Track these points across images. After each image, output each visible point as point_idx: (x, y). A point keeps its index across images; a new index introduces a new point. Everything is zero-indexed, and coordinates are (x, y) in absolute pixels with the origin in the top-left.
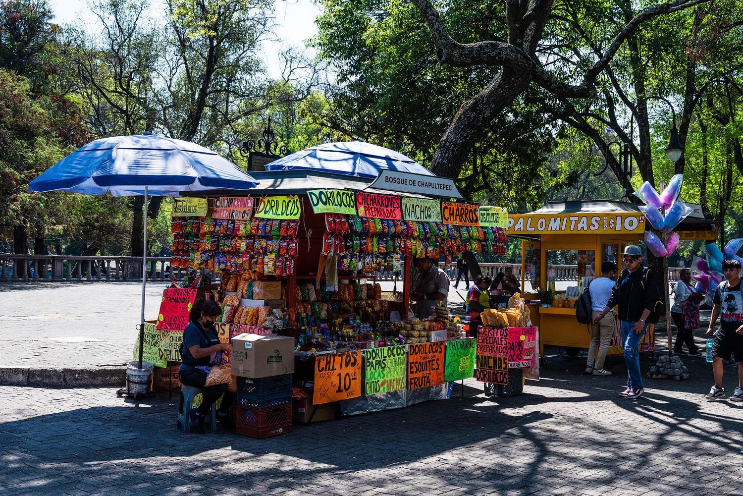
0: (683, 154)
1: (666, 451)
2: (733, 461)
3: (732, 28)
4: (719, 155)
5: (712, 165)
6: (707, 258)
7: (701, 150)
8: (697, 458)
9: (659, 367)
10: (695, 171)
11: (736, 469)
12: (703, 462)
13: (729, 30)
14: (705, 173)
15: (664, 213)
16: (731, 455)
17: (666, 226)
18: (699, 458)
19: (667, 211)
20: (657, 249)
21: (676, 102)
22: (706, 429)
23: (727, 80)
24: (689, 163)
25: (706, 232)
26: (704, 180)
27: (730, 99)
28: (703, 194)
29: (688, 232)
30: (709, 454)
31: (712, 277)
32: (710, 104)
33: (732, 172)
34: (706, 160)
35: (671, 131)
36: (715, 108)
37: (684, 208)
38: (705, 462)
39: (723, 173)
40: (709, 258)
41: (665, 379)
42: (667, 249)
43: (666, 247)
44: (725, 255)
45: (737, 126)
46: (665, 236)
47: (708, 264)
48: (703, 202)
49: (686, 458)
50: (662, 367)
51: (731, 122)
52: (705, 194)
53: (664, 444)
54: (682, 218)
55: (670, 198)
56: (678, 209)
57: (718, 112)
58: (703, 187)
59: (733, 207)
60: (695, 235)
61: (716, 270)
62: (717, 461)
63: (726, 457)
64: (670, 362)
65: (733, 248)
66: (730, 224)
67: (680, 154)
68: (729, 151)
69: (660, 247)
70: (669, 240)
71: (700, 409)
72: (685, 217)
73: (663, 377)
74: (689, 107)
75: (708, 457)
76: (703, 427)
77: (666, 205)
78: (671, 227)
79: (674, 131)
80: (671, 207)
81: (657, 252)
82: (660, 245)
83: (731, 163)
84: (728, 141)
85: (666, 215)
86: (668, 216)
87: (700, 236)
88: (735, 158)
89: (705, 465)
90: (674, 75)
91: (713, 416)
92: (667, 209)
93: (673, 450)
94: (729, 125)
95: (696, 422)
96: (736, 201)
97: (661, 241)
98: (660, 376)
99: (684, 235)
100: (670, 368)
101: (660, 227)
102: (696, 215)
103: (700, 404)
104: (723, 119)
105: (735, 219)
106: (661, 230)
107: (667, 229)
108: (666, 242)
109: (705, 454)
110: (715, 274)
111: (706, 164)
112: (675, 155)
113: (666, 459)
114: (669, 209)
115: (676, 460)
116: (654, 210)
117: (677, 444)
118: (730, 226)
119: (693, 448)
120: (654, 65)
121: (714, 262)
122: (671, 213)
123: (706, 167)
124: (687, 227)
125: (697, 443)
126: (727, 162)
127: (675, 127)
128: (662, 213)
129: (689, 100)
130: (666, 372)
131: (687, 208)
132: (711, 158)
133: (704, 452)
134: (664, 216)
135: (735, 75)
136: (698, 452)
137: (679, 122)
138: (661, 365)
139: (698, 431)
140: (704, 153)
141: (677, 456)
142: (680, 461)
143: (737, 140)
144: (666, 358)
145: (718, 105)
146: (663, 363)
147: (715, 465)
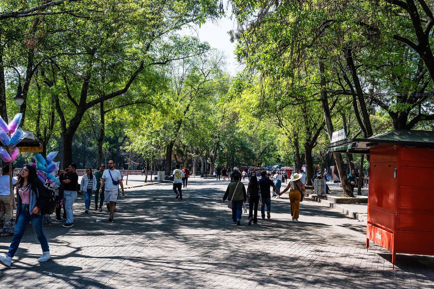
0: (25, 102)
1: (4, 280)
2: (44, 281)
3: (55, 33)
4: (47, 104)
5: (43, 109)
6: (36, 163)
7: (37, 100)
8: (23, 282)
9: (5, 229)
10: (33, 112)
11: (45, 285)
12: (26, 284)
13: (53, 33)
14: (39, 113)
15: (10, 136)
16: (43, 277)
17: (11, 143)
18: (24, 282)
19: (12, 135)
20: (5, 157)
21: (22, 70)
22: (30, 263)
23: (53, 62)
24: (30, 107)
25: (36, 147)
26: (39, 117)
27: (54, 73)
28: (38, 126)
29: (26, 147)
30: (31, 279)
31: (39, 173)
32: (43, 74)
33: (54, 114)
34: (40, 106)
35: (18, 87)
36: (45, 77)
37: (22, 133)
38: (28, 284)
39: (49, 114)
40: (37, 163)
41: (9, 235)
42: (11, 158)
43: (11, 156)
44: (47, 161)
45: (57, 88)
46: (11, 150)
47: (37, 166)
48: (38, 130)
49: (16, 283)
50: (7, 229)
51: (54, 86)
52: (39, 126)
53: (4, 276)
54: (21, 139)
55: (14, 127)
56: (18, 134)
57: (47, 79)
58: (38, 122)
59: (54, 134)
60: (29, 149)
61: (41, 169)
62: (35, 282)
63: (40, 279)
64: (12, 225)
65: (51, 157)
66: (54, 143)
67: (23, 101)
68: (53, 102)
69: (7, 156)
70: (13, 152)
71: (27, 252)
72: (23, 139)
73: (7, 234)
74: (30, 74)
75: (29, 280)
76: (28, 263)
77: (12, 131)
78: (14, 144)
79: (20, 87)
80: (15, 132)
81: (5, 159)
82: (7, 155)
83: (54, 109)
84: (52, 96)
85: (11, 137)
86: (12, 138)
87: (33, 149)
88: (56, 106)
89: (27, 286)
90: (21, 54)
91: (35, 256)
92: (12, 133)
93: (9, 279)
94: (53, 87)
95: (26, 260)
96: (56, 131)
97: (8, 152)
98: (5, 234)
99: (23, 149)
100: (12, 229)
101: (8, 144)
102: (30, 138)
103: (28, 249)
104: (50, 83)
105: (57, 140)
106: (8, 146)
107: (12, 146)
108: (11, 153)
109: (28, 279)
110: (41, 172)
111: (40, 108)
112: (20, 102)
113: (3, 285)
114: (14, 134)
115: (10, 285)
116: (4, 134)
117: (11, 275)
118: (54, 145)
119: (21, 276)
120: (8, 46)
121: (40, 165)
122: (15, 136)
123: (40, 110)
124: (25, 144)
125: (24, 272)
126: (52, 108)
127: (20, 85)
128: (9, 136)
129: (30, 70)
130: (9, 232)
131: (24, 133)
132: (42, 105)
133: (27, 278)
134: (10, 138)
135: (57, 60)
136: (24, 278)
137: (23, 83)
138: (6, 227)
139: (25, 266)
140: (38, 102)
141: (11, 282)
142: (12, 286)
143: (57, 96)
144: (9, 223)
145: (47, 75)
146: (7, 226)
147: (33, 284)
